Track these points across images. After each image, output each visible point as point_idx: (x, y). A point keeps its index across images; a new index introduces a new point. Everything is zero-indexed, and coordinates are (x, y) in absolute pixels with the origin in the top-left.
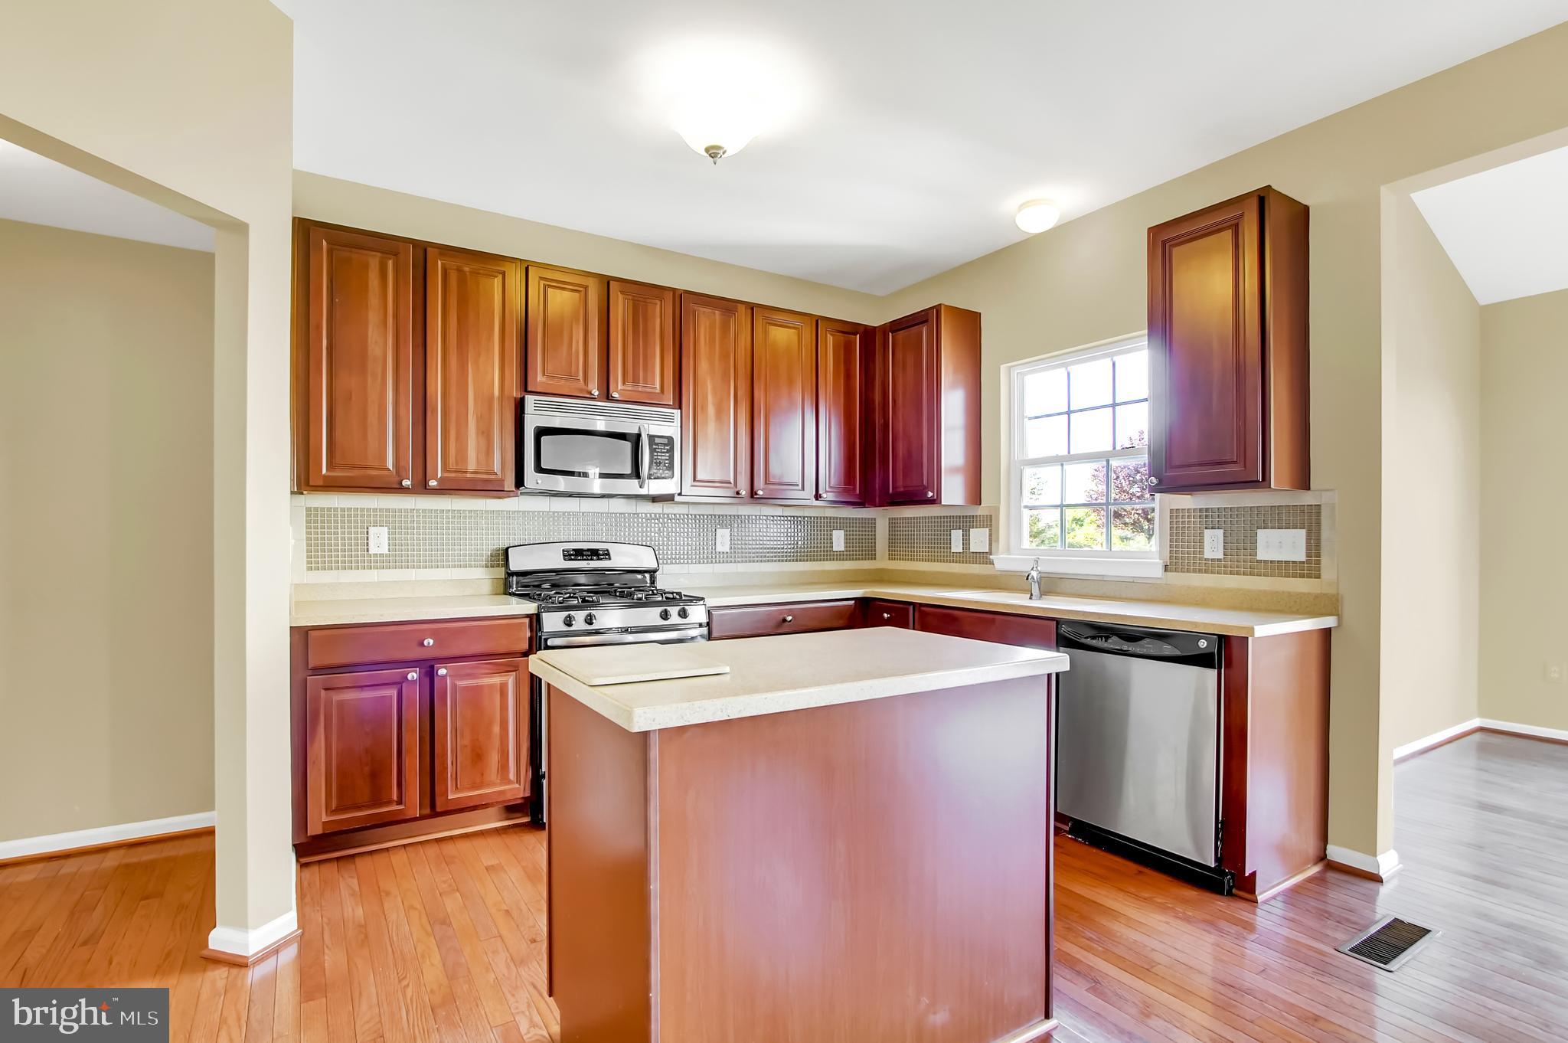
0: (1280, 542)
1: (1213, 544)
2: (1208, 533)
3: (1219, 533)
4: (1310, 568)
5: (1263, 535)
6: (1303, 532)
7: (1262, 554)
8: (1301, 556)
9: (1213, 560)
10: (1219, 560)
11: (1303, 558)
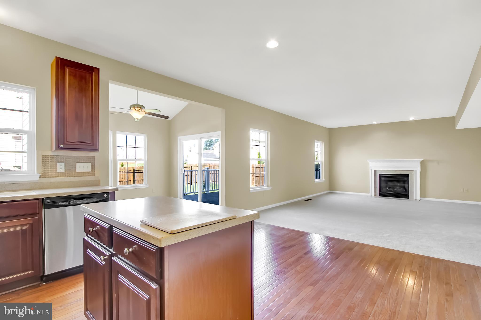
0: (84, 167)
1: (61, 167)
2: (58, 164)
3: (63, 164)
4: (92, 173)
5: (78, 165)
6: (90, 163)
7: (78, 170)
8: (89, 170)
9: (61, 173)
10: (63, 173)
11: (90, 171)
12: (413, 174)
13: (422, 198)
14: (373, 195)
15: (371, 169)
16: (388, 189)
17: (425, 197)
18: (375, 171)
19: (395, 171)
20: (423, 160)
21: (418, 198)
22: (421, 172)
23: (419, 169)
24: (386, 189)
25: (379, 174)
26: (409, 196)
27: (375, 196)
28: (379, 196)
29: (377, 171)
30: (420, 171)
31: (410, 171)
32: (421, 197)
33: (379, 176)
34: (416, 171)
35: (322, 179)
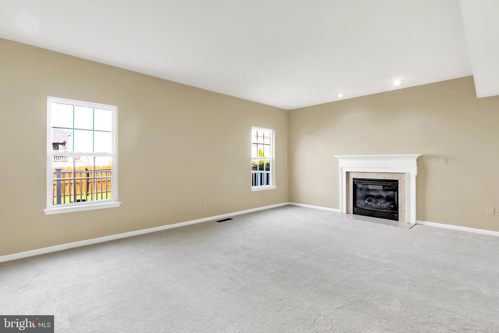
12: (404, 179)
13: (419, 222)
14: (345, 211)
15: (342, 170)
16: (368, 203)
17: (424, 220)
18: (348, 173)
19: (376, 174)
20: (419, 155)
21: (413, 220)
22: (417, 177)
23: (413, 171)
24: (364, 204)
25: (353, 179)
26: (398, 216)
27: (348, 213)
28: (354, 213)
29: (350, 173)
30: (416, 175)
31: (400, 175)
32: (417, 219)
33: (353, 182)
34: (409, 174)
35: (273, 185)
